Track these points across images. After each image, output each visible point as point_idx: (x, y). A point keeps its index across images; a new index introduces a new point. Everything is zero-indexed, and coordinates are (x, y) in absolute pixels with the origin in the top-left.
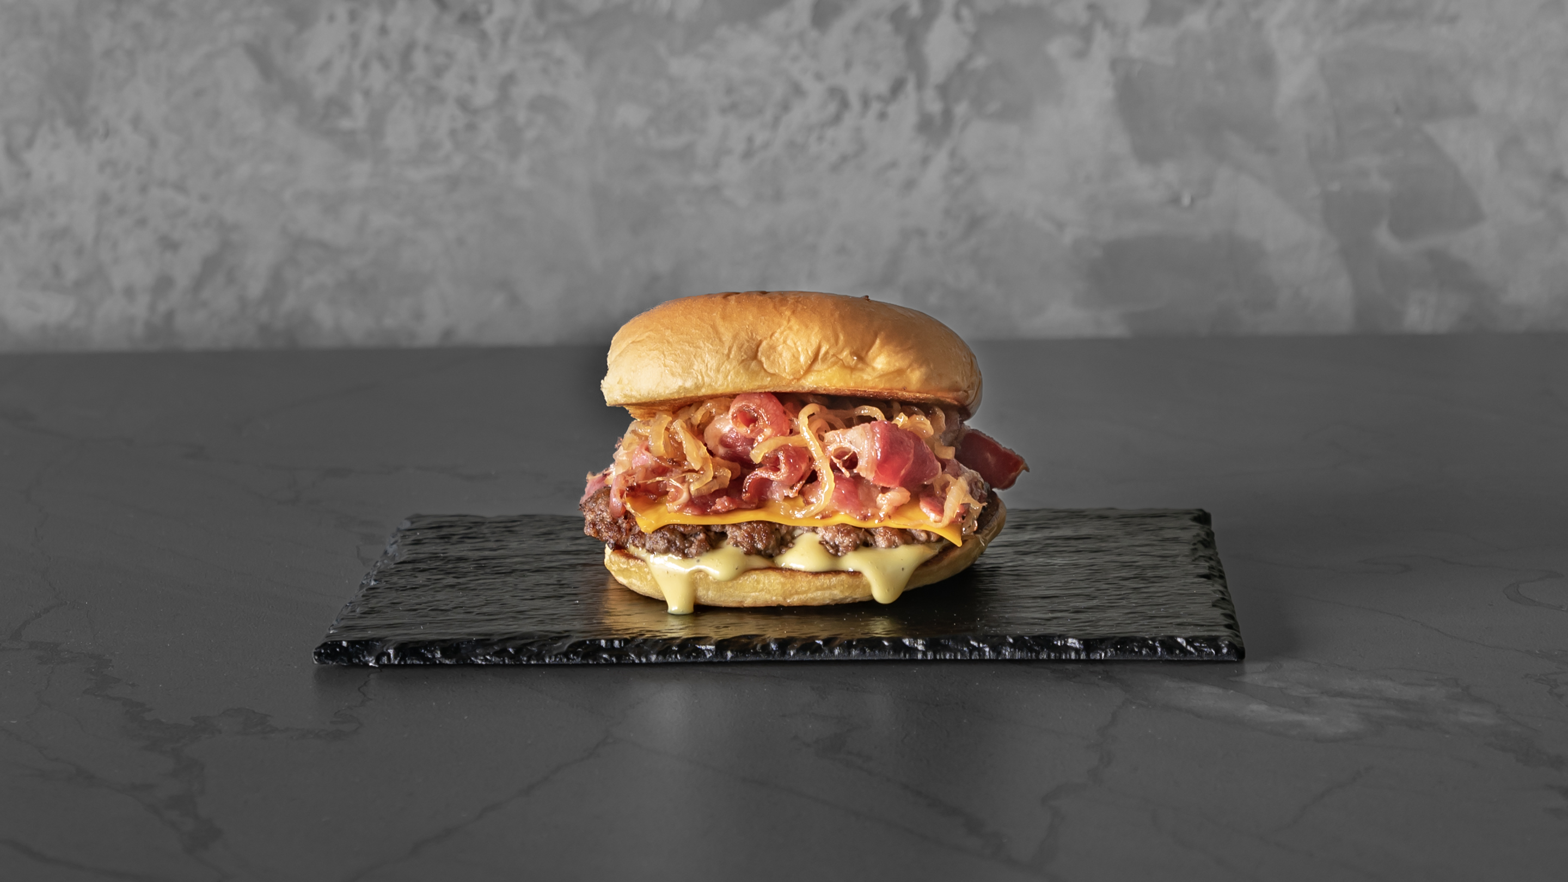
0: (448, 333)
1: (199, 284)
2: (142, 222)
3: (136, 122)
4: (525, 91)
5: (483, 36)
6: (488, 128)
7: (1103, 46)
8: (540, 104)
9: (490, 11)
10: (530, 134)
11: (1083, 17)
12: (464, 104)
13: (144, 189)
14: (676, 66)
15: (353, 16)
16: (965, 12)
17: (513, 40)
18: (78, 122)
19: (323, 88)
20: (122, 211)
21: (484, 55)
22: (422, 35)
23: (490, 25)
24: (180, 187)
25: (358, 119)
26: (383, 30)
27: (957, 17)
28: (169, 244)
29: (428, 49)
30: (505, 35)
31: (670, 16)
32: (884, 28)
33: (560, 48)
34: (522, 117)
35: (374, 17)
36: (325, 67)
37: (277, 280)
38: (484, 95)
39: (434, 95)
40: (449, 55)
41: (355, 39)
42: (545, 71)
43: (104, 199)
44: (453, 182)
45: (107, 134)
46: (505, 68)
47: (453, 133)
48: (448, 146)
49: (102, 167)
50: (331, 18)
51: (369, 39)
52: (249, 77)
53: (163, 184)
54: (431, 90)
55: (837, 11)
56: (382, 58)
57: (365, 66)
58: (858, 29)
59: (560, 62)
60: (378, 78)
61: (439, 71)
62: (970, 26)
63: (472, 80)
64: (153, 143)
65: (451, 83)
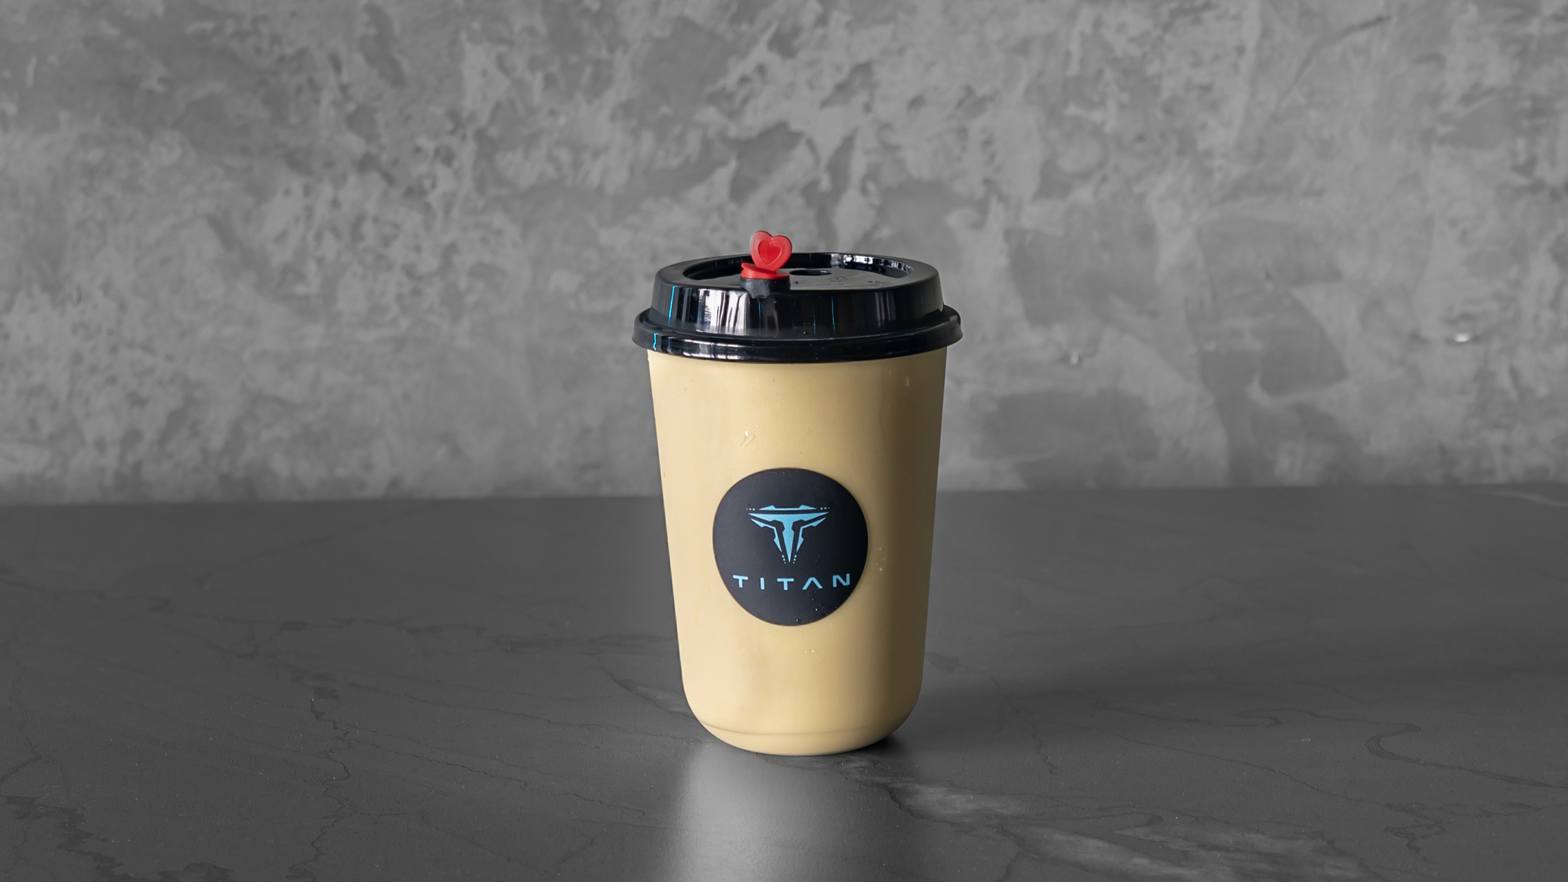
0: (394, 483)
1: (164, 437)
2: (112, 380)
3: (107, 288)
4: (465, 259)
5: (427, 209)
6: (432, 293)
7: (998, 216)
8: (481, 271)
9: (434, 186)
10: (471, 299)
11: (980, 191)
12: (409, 271)
13: (114, 350)
14: (605, 236)
15: (307, 191)
16: (871, 187)
17: (455, 213)
18: (53, 288)
19: (280, 257)
20: (93, 370)
21: (428, 227)
22: (371, 207)
23: (434, 198)
24: (148, 348)
25: (312, 285)
26: (335, 203)
27: (864, 191)
28: (137, 401)
29: (376, 220)
30: (448, 209)
31: (600, 190)
32: (797, 201)
33: (498, 219)
34: (463, 283)
35: (327, 191)
36: (282, 237)
37: (236, 431)
38: (428, 263)
39: (382, 262)
40: (396, 226)
41: (309, 211)
42: (484, 240)
43: (77, 359)
44: (400, 343)
45: (80, 299)
46: (447, 239)
47: (399, 298)
48: (395, 309)
49: (75, 330)
50: (287, 192)
51: (322, 211)
52: (211, 247)
53: (131, 345)
54: (380, 258)
55: (753, 185)
56: (334, 229)
57: (319, 236)
58: (772, 202)
59: (498, 232)
60: (330, 247)
61: (387, 241)
62: (876, 200)
63: (418, 249)
64: (123, 307)
65: (397, 252)
